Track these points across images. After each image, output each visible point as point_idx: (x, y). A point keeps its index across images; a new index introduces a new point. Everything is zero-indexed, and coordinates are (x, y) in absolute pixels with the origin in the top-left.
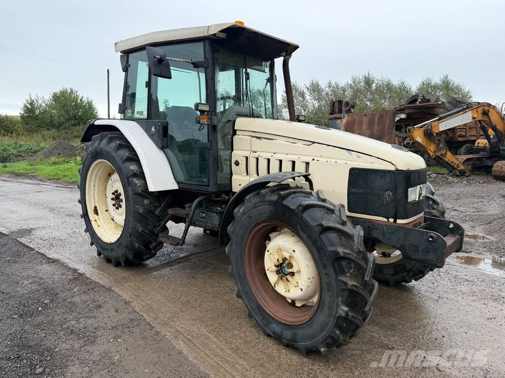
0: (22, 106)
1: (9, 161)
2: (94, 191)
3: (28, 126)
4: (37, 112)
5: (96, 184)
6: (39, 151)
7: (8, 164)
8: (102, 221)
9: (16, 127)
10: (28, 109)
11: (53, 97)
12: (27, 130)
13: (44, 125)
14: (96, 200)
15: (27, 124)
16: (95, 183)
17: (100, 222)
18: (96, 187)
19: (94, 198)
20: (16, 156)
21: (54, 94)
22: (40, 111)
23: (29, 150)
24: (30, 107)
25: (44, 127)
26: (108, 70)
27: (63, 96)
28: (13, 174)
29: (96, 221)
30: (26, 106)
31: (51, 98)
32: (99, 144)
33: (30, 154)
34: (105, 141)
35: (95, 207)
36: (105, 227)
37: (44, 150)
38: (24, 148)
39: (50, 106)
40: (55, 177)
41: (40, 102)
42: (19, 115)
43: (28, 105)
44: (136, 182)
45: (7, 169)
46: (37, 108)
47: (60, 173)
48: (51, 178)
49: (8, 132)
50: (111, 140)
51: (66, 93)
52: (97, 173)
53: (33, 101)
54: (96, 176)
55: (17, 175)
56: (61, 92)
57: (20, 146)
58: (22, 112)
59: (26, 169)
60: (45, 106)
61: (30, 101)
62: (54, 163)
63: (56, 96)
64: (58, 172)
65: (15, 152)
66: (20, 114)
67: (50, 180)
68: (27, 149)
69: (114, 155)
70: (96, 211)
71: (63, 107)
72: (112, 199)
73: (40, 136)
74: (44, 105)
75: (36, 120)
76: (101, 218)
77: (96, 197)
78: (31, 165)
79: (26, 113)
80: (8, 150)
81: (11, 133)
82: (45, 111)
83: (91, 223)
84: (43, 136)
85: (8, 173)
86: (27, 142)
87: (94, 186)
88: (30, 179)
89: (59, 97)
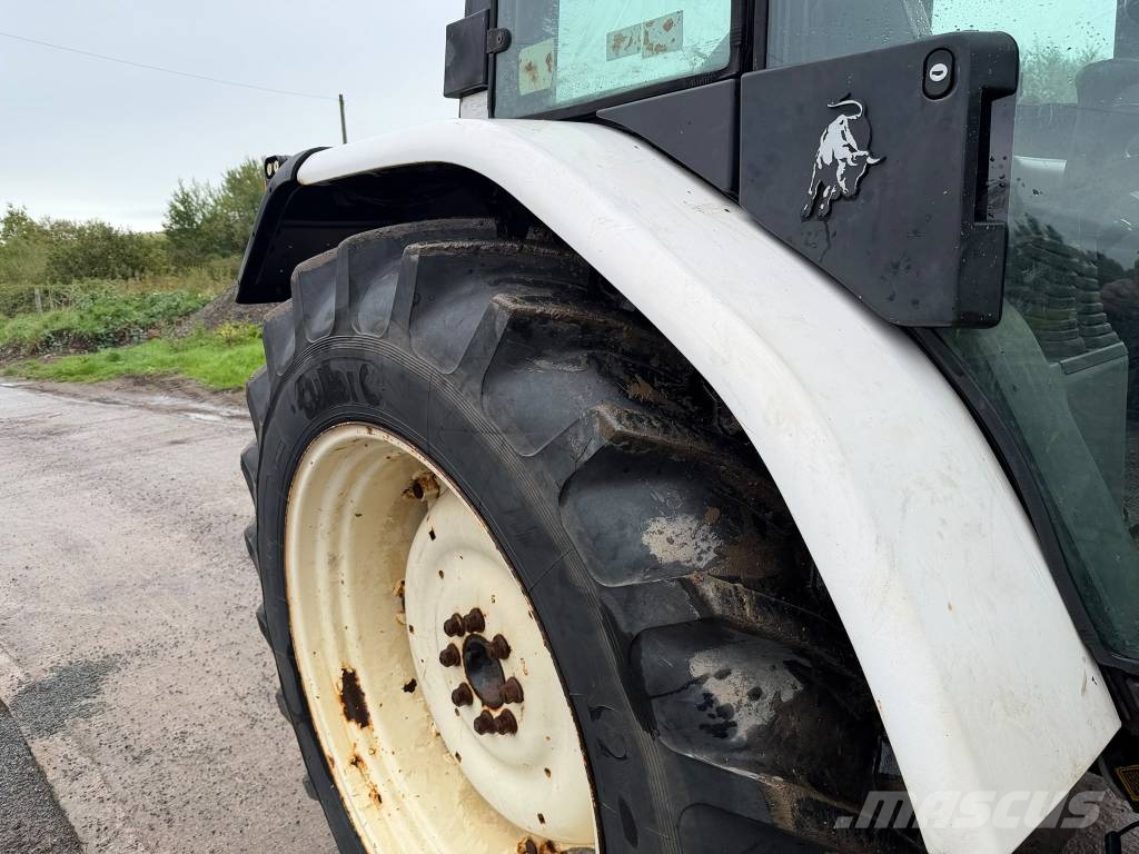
0: (166, 208)
1: (129, 342)
2: (334, 585)
3: (182, 253)
4: (198, 219)
5: (345, 552)
6: (195, 310)
7: (120, 351)
8: (391, 762)
9: (152, 256)
10: (178, 213)
11: (229, 181)
12: (177, 260)
13: (214, 246)
14: (351, 634)
15: (180, 246)
16: (335, 543)
17: (383, 771)
18: (345, 568)
19: (339, 629)
20: (145, 328)
21: (229, 174)
22: (204, 215)
23: (171, 312)
24: (182, 208)
25: (216, 251)
26: (341, 96)
27: (250, 177)
28: (128, 377)
29: (357, 761)
30: (174, 207)
31: (225, 184)
32: (339, 317)
33: (176, 319)
34: (383, 295)
35: (350, 679)
36: (412, 805)
37: (208, 307)
38: (160, 307)
39: (225, 203)
40: (228, 385)
41: (202, 195)
42: (162, 229)
43: (178, 204)
44: (725, 692)
45: (121, 366)
46: (197, 210)
47: (241, 370)
48: (220, 385)
49: (134, 267)
50: (431, 285)
51: (255, 170)
52: (344, 495)
53: (187, 195)
54: (339, 509)
55: (139, 381)
56: (243, 168)
57: (153, 302)
58: (168, 222)
59: (163, 363)
60: (213, 204)
61: (181, 197)
62: (230, 342)
63: (234, 178)
64: (237, 368)
65: (139, 316)
66: (164, 226)
67: (215, 392)
68: (169, 308)
69: (472, 410)
70: (354, 704)
71: (252, 202)
72: (449, 658)
73: (205, 273)
74: (210, 201)
75: (198, 236)
76: (384, 744)
77: (348, 618)
78: (176, 350)
79: (176, 222)
80: (126, 314)
81: (142, 271)
82: (215, 215)
83: (331, 778)
84: (211, 273)
85: (119, 375)
86: (168, 291)
87: (333, 561)
88: (169, 391)
89: (239, 180)
